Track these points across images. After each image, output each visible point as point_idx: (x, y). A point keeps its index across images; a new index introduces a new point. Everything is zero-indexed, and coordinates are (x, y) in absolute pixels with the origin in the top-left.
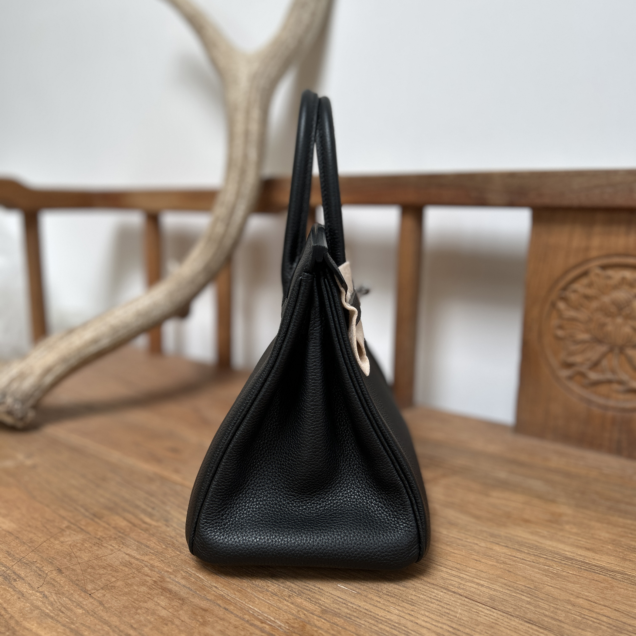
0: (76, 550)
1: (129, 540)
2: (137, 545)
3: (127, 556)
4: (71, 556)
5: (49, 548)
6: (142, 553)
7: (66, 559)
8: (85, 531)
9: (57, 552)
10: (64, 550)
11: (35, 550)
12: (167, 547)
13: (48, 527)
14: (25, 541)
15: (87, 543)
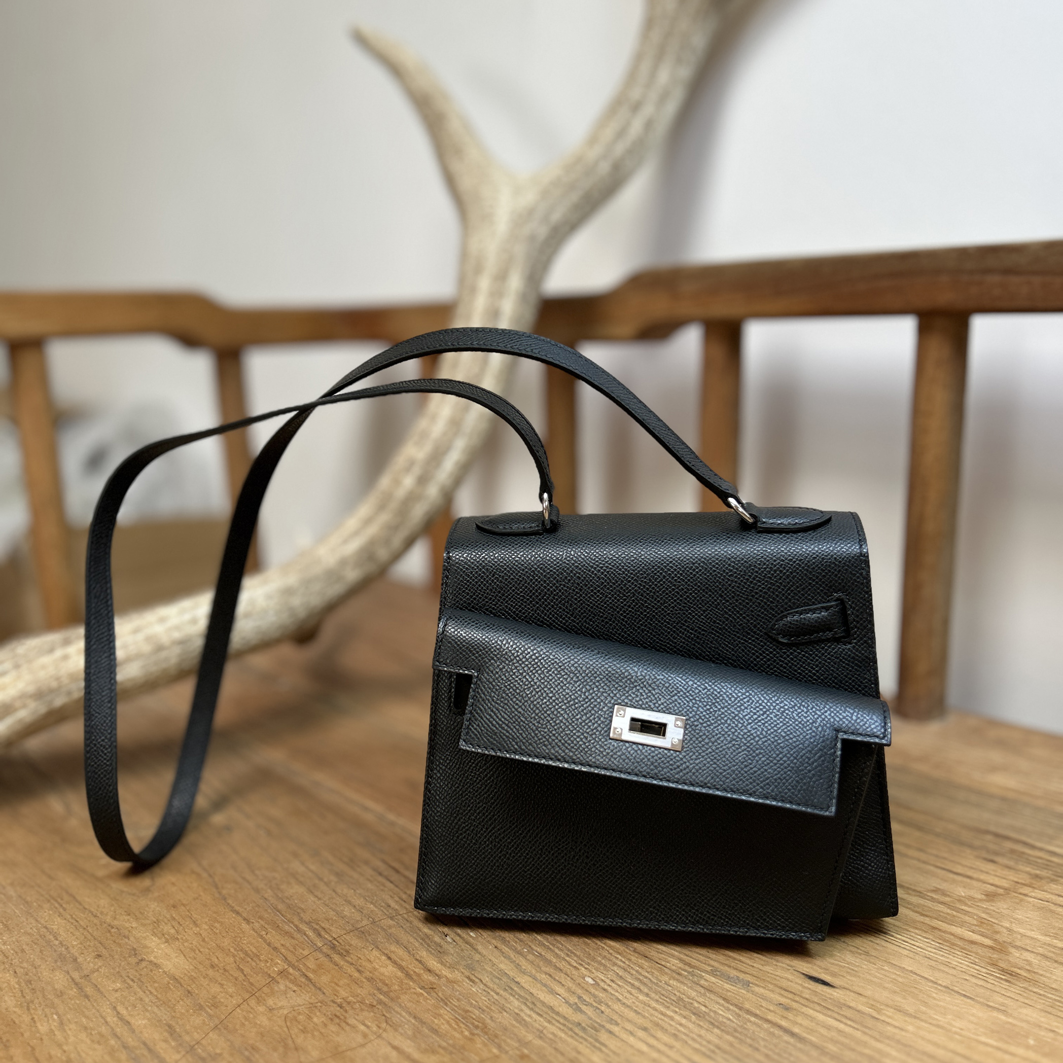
0: (296, 1030)
1: (397, 1012)
2: (414, 1024)
3: (394, 1054)
4: (286, 1046)
5: (247, 1023)
6: (423, 1045)
7: (275, 1050)
8: (314, 986)
9: (261, 1034)
10: (274, 1029)
11: (219, 1026)
12: (473, 1034)
13: (247, 970)
14: (202, 1003)
15: (318, 1014)
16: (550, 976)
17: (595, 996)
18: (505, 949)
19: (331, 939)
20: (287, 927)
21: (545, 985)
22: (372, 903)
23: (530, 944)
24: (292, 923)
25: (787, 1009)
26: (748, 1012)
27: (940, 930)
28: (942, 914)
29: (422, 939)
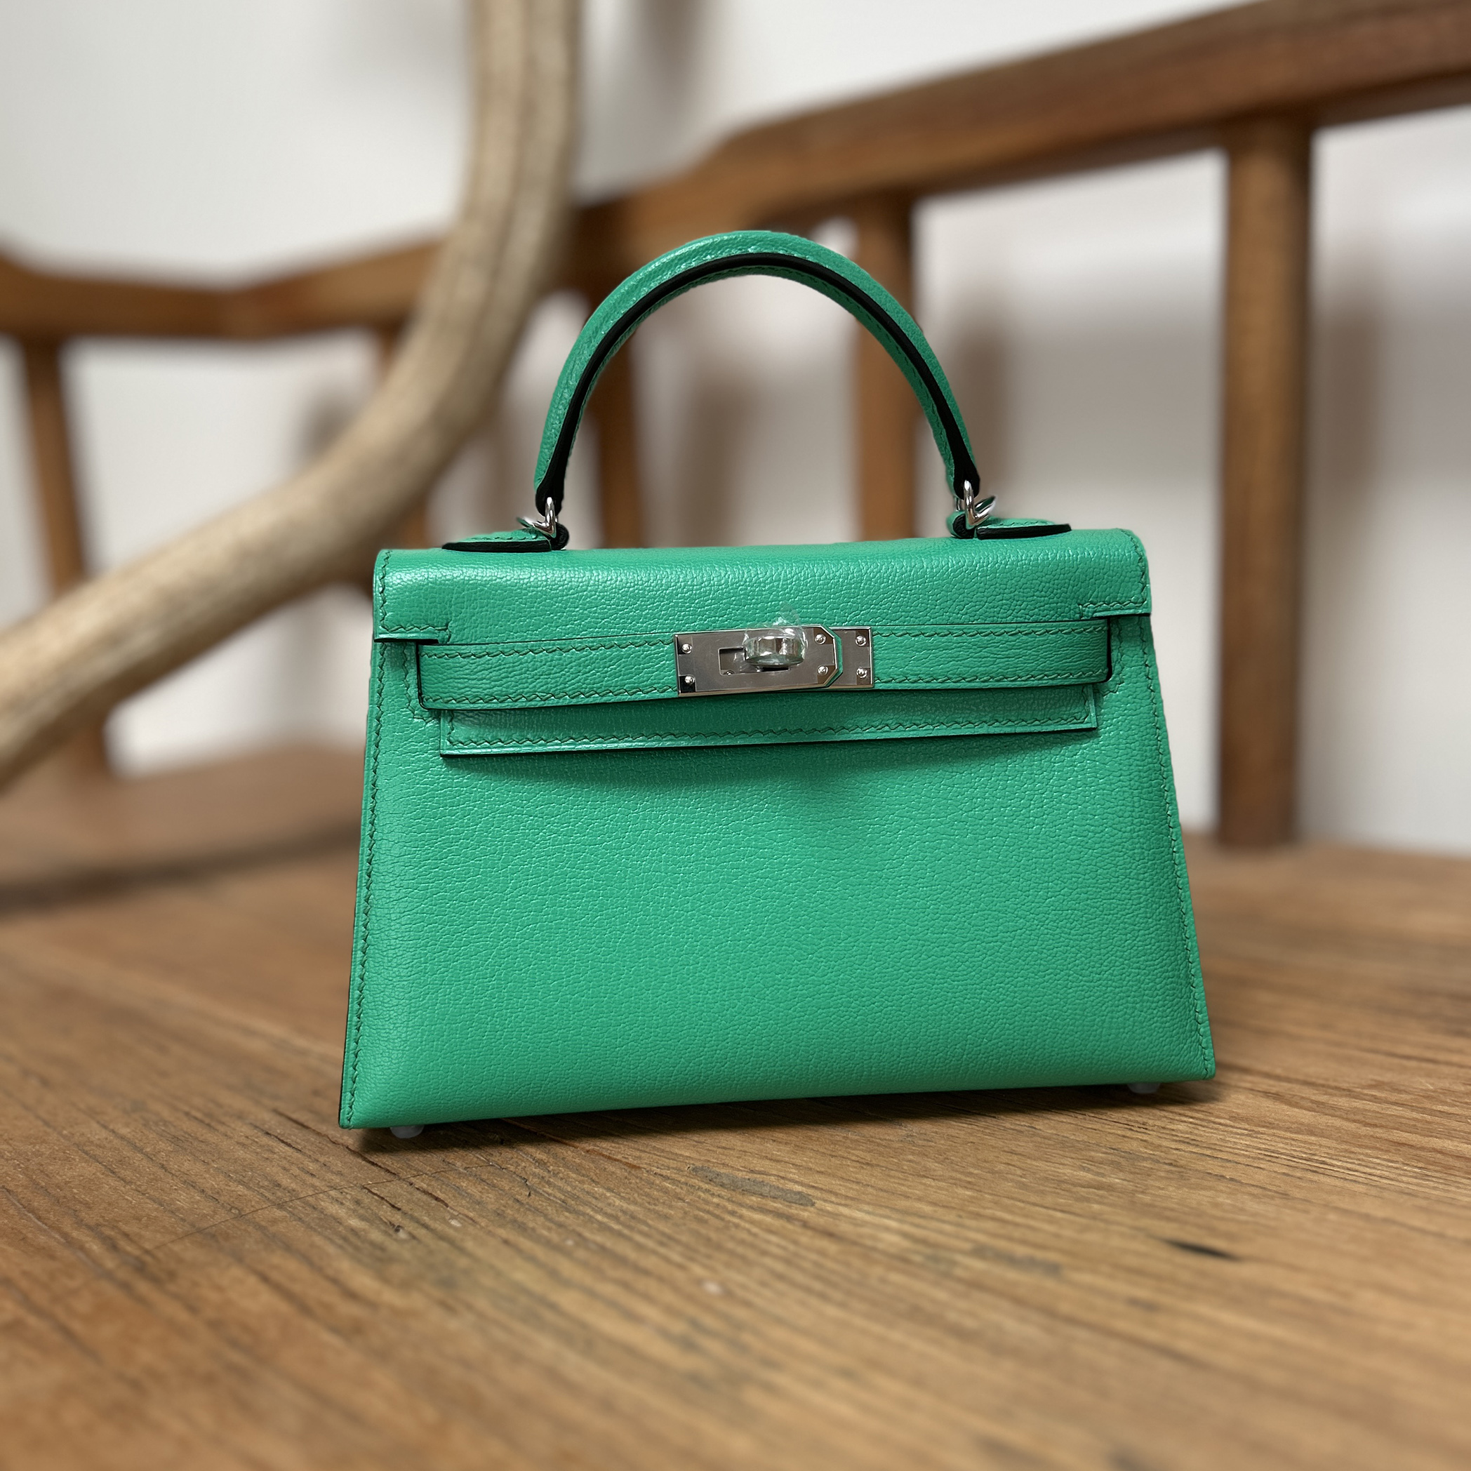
16: (626, 1286)
17: (725, 1317)
18: (525, 1243)
19: (137, 1252)
20: (42, 1239)
21: (612, 1304)
22: (240, 1182)
23: (580, 1229)
24: (59, 1230)
25: (1150, 1307)
26: (1071, 1321)
27: (1411, 1146)
28: (1403, 1120)
29: (345, 1239)
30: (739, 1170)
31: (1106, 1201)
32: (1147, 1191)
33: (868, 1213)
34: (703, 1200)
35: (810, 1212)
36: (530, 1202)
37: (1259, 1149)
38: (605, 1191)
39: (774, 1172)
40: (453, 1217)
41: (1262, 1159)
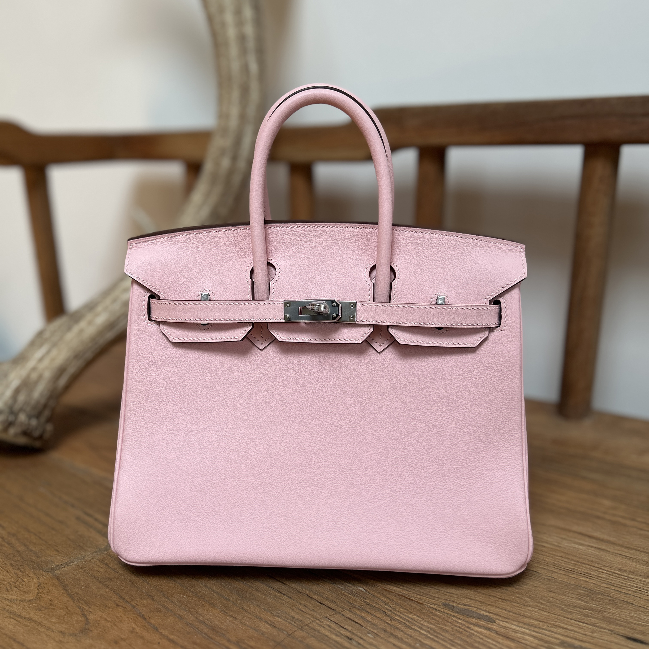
30: (460, 605)
31: (594, 616)
32: (606, 611)
33: (516, 626)
34: (455, 621)
35: (496, 626)
36: (393, 624)
37: (635, 587)
38: (417, 618)
39: (474, 606)
40: (369, 633)
41: (637, 592)
